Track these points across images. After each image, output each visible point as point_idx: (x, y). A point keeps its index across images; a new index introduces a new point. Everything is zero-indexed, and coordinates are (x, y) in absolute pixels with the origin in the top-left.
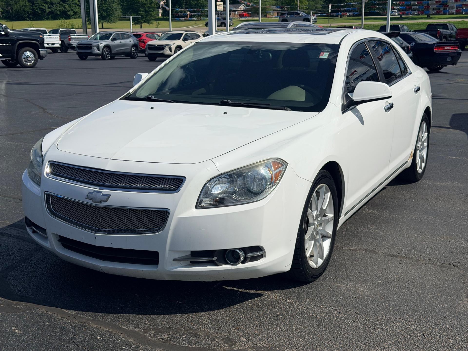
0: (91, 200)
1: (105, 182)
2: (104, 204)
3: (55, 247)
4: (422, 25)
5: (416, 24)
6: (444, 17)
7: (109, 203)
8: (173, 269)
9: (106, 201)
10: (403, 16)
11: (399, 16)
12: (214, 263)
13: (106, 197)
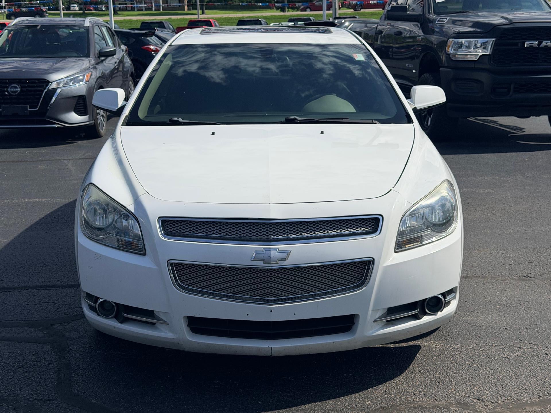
0: (262, 262)
1: (271, 234)
2: (283, 264)
3: (187, 337)
4: (126, 22)
5: (119, 22)
6: (133, 14)
7: (291, 262)
8: (373, 333)
9: (285, 260)
10: (86, 12)
11: (81, 12)
12: (416, 317)
13: (284, 255)
